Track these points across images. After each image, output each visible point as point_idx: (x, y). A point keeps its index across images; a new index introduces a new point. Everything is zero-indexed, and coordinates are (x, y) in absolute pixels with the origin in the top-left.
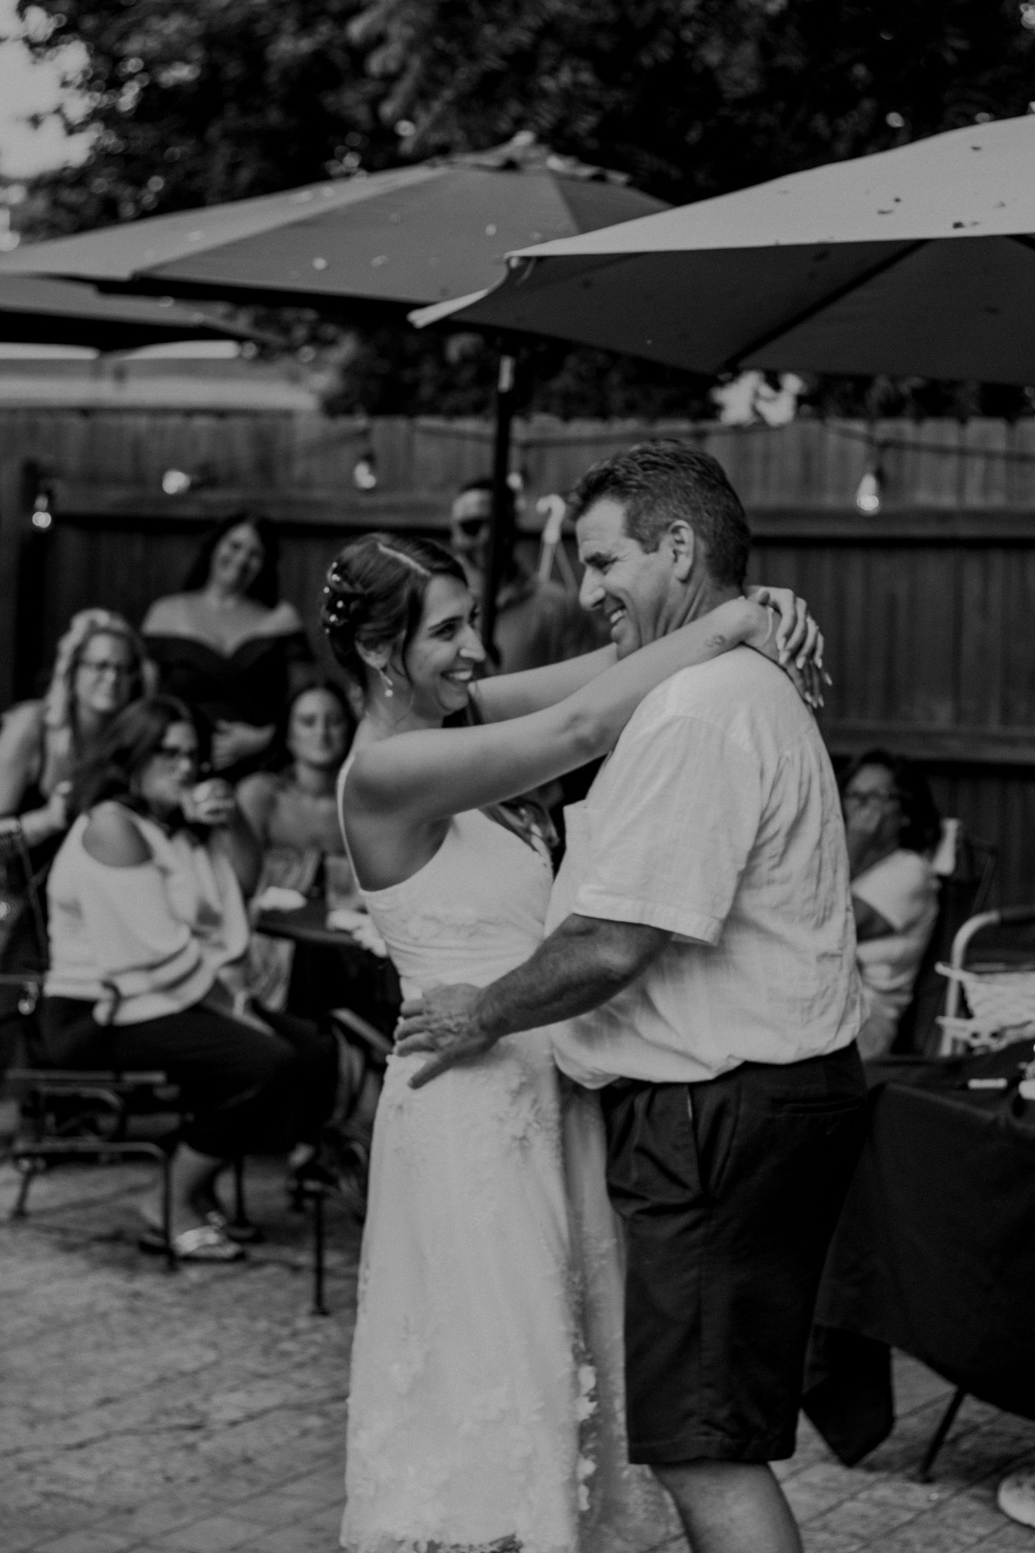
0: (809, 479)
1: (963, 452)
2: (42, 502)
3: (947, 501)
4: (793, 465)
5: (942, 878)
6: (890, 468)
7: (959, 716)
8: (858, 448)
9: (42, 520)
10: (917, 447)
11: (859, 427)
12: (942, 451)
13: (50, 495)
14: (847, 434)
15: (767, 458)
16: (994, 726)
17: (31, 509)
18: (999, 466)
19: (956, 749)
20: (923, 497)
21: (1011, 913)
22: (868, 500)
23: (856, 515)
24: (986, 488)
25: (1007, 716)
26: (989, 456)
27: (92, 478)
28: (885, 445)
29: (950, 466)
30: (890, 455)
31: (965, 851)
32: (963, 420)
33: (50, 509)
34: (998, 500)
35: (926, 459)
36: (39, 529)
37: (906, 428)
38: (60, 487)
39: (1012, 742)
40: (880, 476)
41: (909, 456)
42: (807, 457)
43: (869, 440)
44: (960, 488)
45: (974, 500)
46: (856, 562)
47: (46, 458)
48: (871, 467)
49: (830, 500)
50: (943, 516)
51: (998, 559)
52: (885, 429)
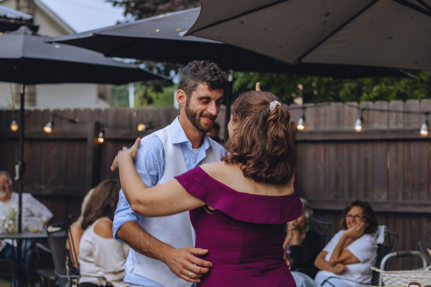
0: (339, 121)
1: (389, 111)
2: (101, 134)
3: (384, 127)
4: (334, 117)
5: (379, 245)
6: (365, 117)
7: (389, 197)
8: (355, 111)
9: (101, 140)
10: (374, 110)
11: (355, 104)
12: (382, 111)
13: (103, 132)
14: (352, 106)
15: (326, 115)
16: (400, 200)
17: (97, 137)
18: (401, 115)
19: (388, 208)
20: (376, 126)
21: (401, 252)
22: (358, 128)
23: (354, 132)
24: (396, 123)
25: (404, 197)
26: (397, 112)
27: (116, 127)
28: (363, 110)
29: (385, 115)
30: (365, 112)
31: (387, 236)
32: (388, 101)
33: (103, 137)
34: (401, 126)
35: (377, 114)
36: (100, 142)
37: (371, 104)
38: (106, 130)
39: (406, 205)
40: (362, 119)
41: (371, 113)
42: (338, 114)
43: (359, 108)
44: (388, 123)
45: (393, 126)
46: (355, 147)
47: (102, 121)
48: (359, 117)
49: (346, 128)
50: (383, 132)
51: (401, 146)
52: (363, 104)
